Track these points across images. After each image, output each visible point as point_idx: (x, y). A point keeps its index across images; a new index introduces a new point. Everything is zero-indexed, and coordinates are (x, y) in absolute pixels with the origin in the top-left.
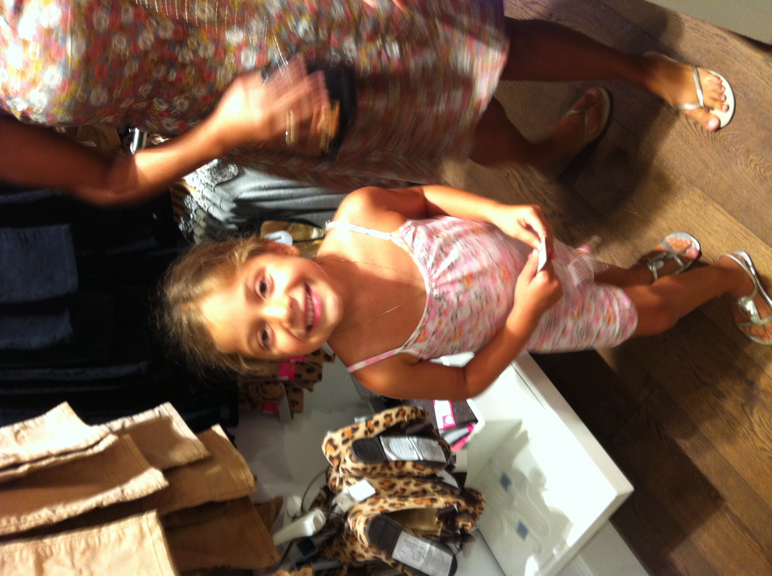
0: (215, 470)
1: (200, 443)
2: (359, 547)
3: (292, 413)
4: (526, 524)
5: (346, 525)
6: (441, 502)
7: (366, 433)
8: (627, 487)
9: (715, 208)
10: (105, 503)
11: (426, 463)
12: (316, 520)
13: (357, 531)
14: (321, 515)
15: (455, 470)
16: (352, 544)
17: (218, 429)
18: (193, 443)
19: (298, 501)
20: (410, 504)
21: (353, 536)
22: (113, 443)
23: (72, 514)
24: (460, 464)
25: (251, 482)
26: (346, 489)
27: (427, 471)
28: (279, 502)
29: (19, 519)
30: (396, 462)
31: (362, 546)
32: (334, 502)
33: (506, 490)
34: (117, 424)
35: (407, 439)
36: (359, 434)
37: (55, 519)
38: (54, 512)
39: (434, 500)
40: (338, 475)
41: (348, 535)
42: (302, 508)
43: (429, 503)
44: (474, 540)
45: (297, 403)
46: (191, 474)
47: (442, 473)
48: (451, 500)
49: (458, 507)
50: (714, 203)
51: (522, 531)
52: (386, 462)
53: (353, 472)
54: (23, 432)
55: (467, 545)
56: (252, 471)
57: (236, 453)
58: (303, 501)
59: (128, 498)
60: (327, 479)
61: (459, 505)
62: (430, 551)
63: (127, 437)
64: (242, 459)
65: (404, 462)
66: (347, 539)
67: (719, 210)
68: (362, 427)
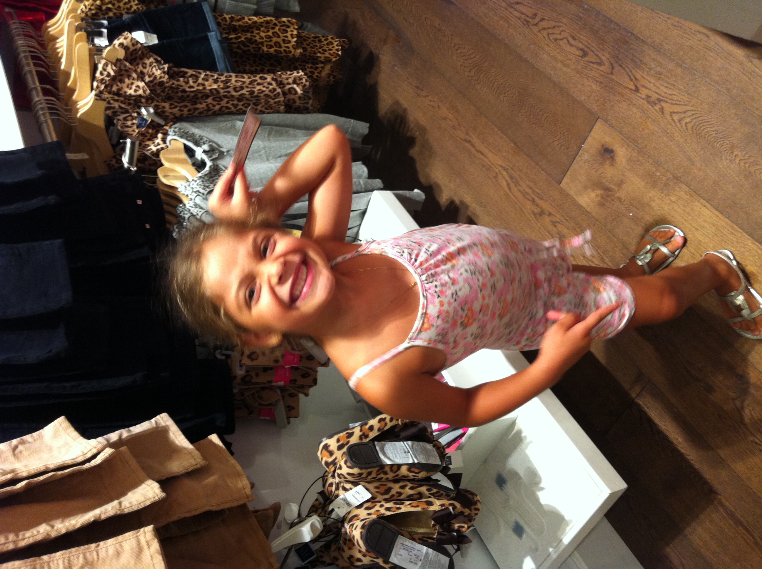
0: (211, 479)
1: (196, 452)
2: (357, 551)
3: (288, 418)
4: (522, 523)
5: (343, 530)
6: (437, 505)
7: (361, 438)
8: (621, 485)
9: (701, 204)
10: (103, 517)
11: (421, 466)
12: (313, 526)
13: (354, 536)
14: (318, 521)
15: (450, 473)
16: (350, 549)
17: (214, 438)
18: (190, 452)
19: (295, 508)
20: (406, 508)
21: (350, 541)
22: (110, 455)
23: (71, 529)
24: (456, 465)
25: (248, 490)
26: (342, 494)
27: (422, 475)
28: (277, 509)
29: (17, 536)
30: (392, 466)
31: (360, 551)
32: (330, 508)
33: (502, 490)
34: (114, 436)
35: (402, 442)
36: (354, 440)
37: (53, 534)
38: (53, 527)
39: (430, 504)
40: (334, 480)
41: (346, 540)
42: (299, 515)
43: (425, 506)
44: (470, 541)
45: (293, 408)
46: (188, 483)
47: (438, 476)
48: (446, 502)
49: (454, 509)
50: (700, 198)
51: (518, 530)
52: (382, 467)
53: (350, 478)
54: (21, 448)
55: (463, 546)
56: (248, 478)
57: (233, 461)
58: (300, 506)
59: (126, 511)
60: (324, 485)
61: (454, 508)
62: (427, 553)
63: (123, 449)
64: (239, 468)
65: (399, 466)
66: (345, 543)
67: (705, 206)
68: (357, 432)
